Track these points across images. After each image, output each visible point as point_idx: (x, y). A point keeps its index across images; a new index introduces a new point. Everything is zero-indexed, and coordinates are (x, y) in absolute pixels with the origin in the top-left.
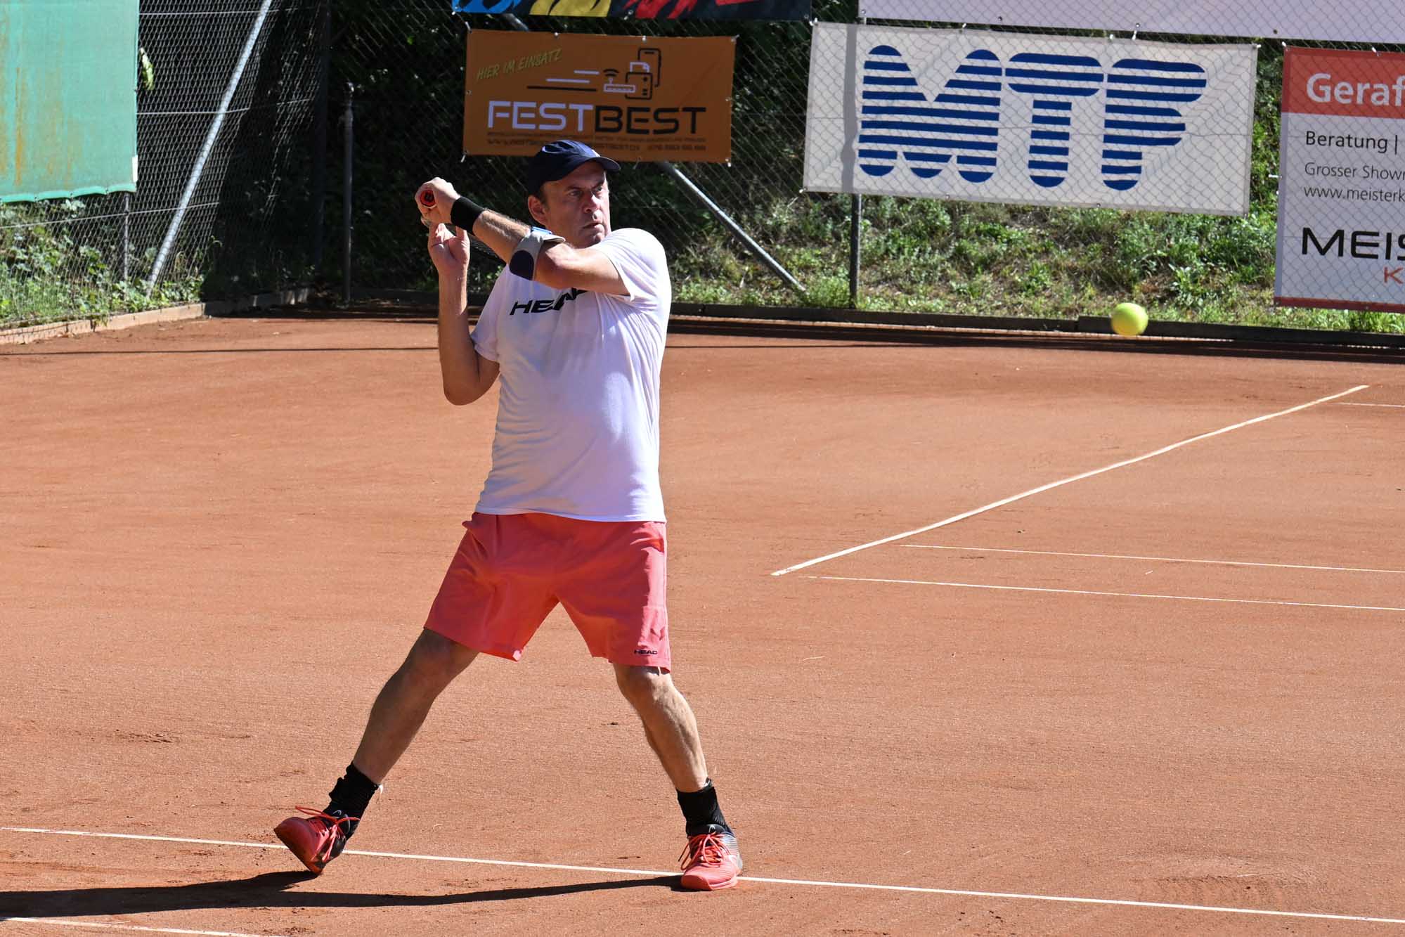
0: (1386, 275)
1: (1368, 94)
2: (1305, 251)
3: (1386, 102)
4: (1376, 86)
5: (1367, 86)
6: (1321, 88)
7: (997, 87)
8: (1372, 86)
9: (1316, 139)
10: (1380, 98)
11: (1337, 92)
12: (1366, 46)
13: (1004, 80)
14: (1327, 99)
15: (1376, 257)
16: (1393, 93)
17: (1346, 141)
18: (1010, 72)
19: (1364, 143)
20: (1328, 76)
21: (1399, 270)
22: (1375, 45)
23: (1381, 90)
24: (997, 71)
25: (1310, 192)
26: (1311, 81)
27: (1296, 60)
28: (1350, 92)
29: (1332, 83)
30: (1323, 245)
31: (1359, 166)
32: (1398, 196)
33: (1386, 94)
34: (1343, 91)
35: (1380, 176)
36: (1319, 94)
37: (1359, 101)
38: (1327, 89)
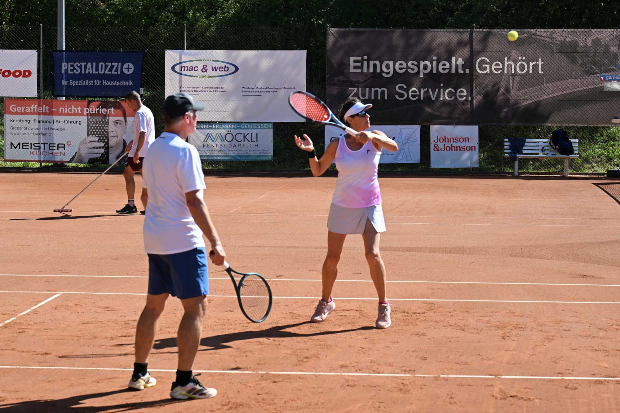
0: (31, 153)
1: (25, 109)
2: (11, 148)
3: (29, 111)
4: (27, 107)
5: (25, 107)
6: (14, 108)
11: (17, 109)
12: (24, 98)
14: (15, 111)
15: (28, 149)
16: (31, 109)
17: (20, 121)
19: (24, 121)
20: (15, 105)
21: (34, 152)
22: (26, 97)
25: (12, 133)
26: (11, 107)
27: (7, 102)
28: (21, 109)
29: (16, 107)
30: (15, 147)
31: (23, 127)
32: (33, 134)
33: (29, 109)
34: (19, 109)
35: (28, 129)
36: (13, 110)
37: (23, 111)
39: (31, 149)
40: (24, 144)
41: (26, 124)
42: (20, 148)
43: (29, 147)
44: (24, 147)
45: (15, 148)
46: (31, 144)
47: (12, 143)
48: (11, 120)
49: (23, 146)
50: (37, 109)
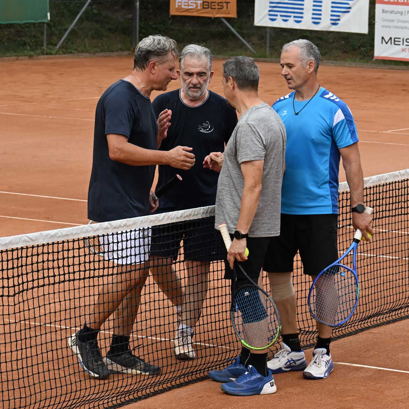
0: (403, 50)
2: (382, 43)
3: (402, 1)
9: (385, 11)
17: (392, 12)
19: (397, 13)
21: (406, 48)
25: (383, 26)
31: (396, 19)
35: (401, 22)
37: (396, 1)
39: (403, 45)
40: (396, 40)
41: (398, 16)
42: (391, 44)
43: (401, 43)
44: (396, 43)
45: (387, 43)
46: (403, 39)
47: (383, 38)
48: (383, 11)
49: (395, 41)
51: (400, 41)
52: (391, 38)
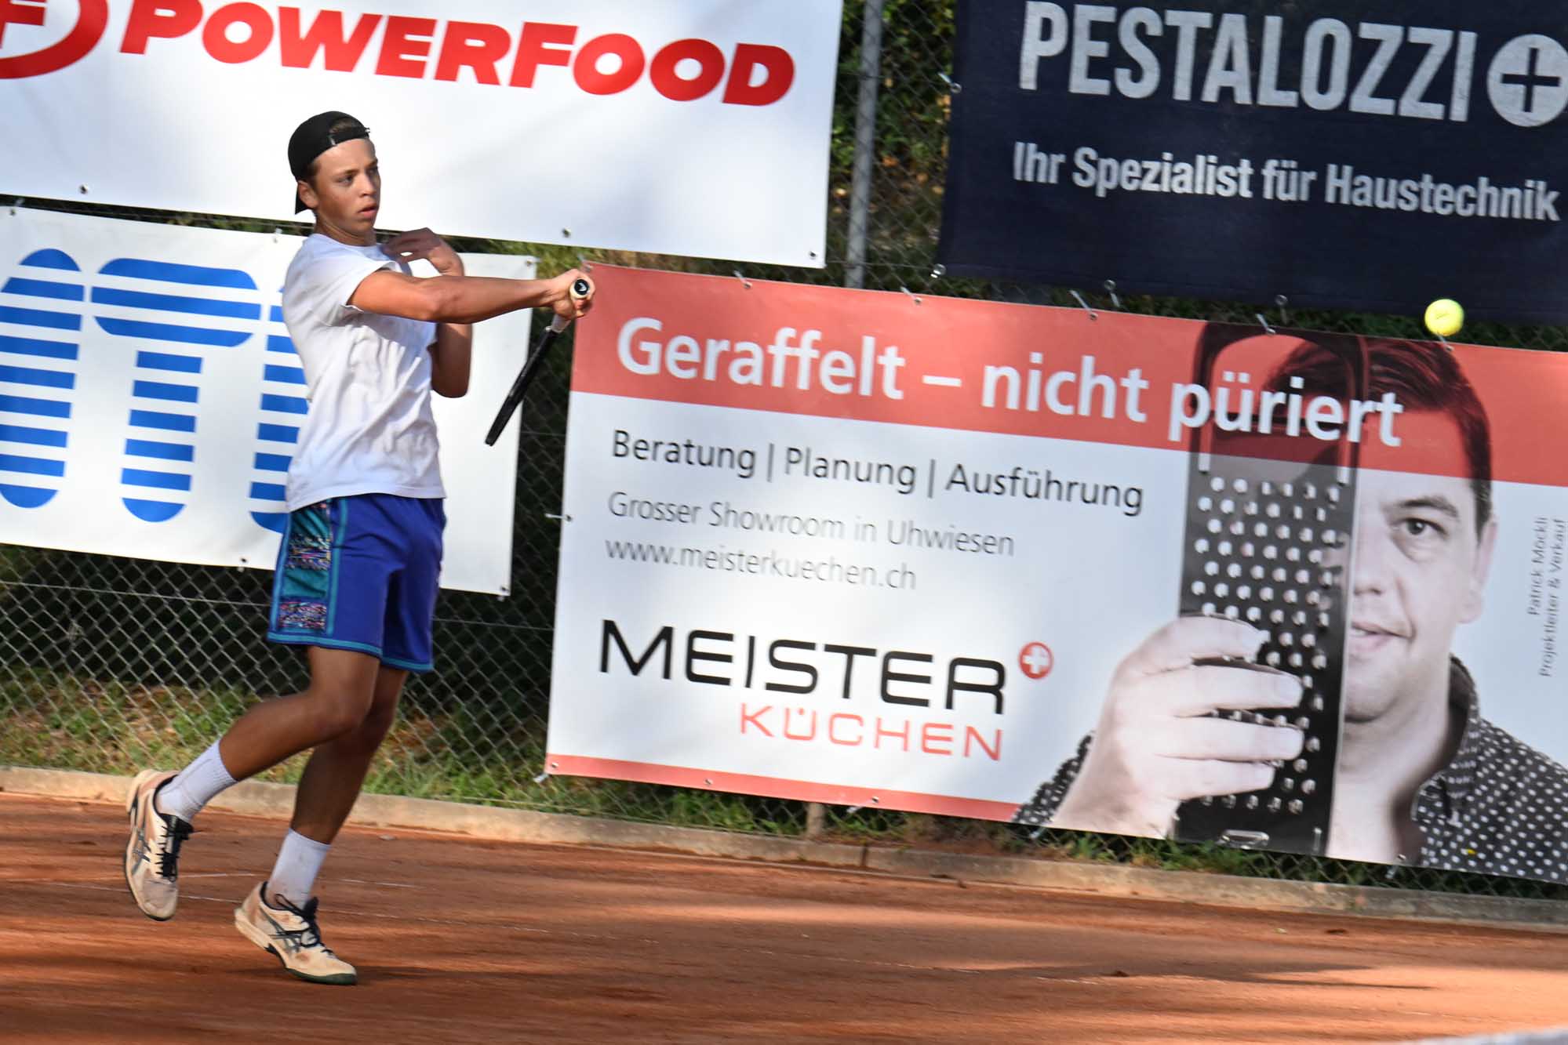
0: (745, 718)
1: (725, 359)
3: (756, 378)
4: (741, 347)
5: (725, 345)
6: (645, 346)
7: (72, 322)
8: (732, 347)
9: (630, 445)
10: (745, 371)
11: (673, 355)
12: (727, 268)
13: (87, 309)
14: (652, 369)
15: (725, 681)
16: (768, 361)
17: (683, 450)
18: (102, 295)
20: (655, 324)
21: (768, 708)
23: (747, 354)
24: (73, 292)
25: (616, 550)
26: (629, 332)
29: (663, 338)
32: (769, 563)
33: (757, 362)
34: (680, 355)
35: (739, 523)
36: (642, 358)
37: (710, 374)
38: (652, 348)
41: (723, 484)
47: (610, 628)
48: (622, 444)
50: (815, 365)
51: (727, 659)
52: (666, 634)
